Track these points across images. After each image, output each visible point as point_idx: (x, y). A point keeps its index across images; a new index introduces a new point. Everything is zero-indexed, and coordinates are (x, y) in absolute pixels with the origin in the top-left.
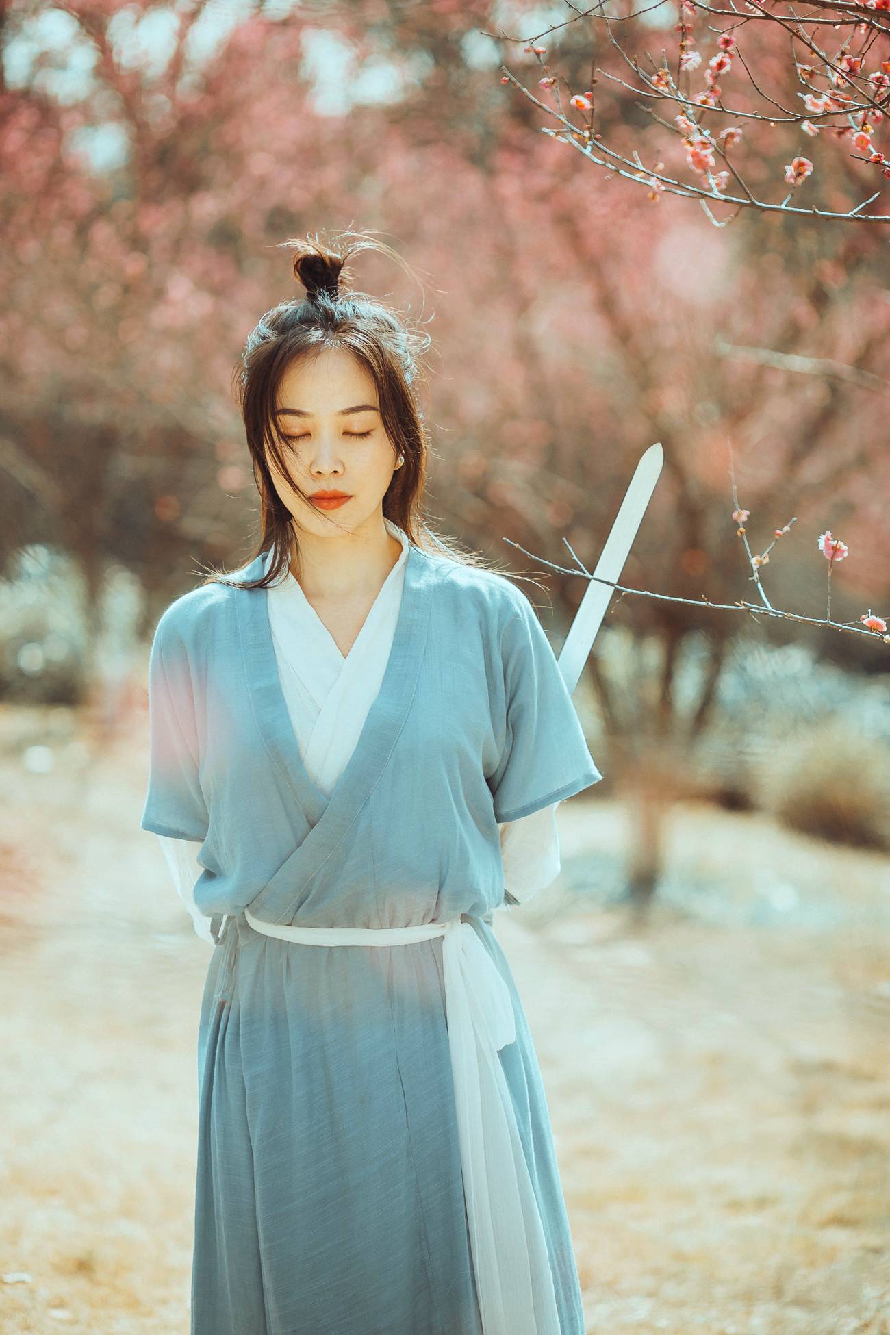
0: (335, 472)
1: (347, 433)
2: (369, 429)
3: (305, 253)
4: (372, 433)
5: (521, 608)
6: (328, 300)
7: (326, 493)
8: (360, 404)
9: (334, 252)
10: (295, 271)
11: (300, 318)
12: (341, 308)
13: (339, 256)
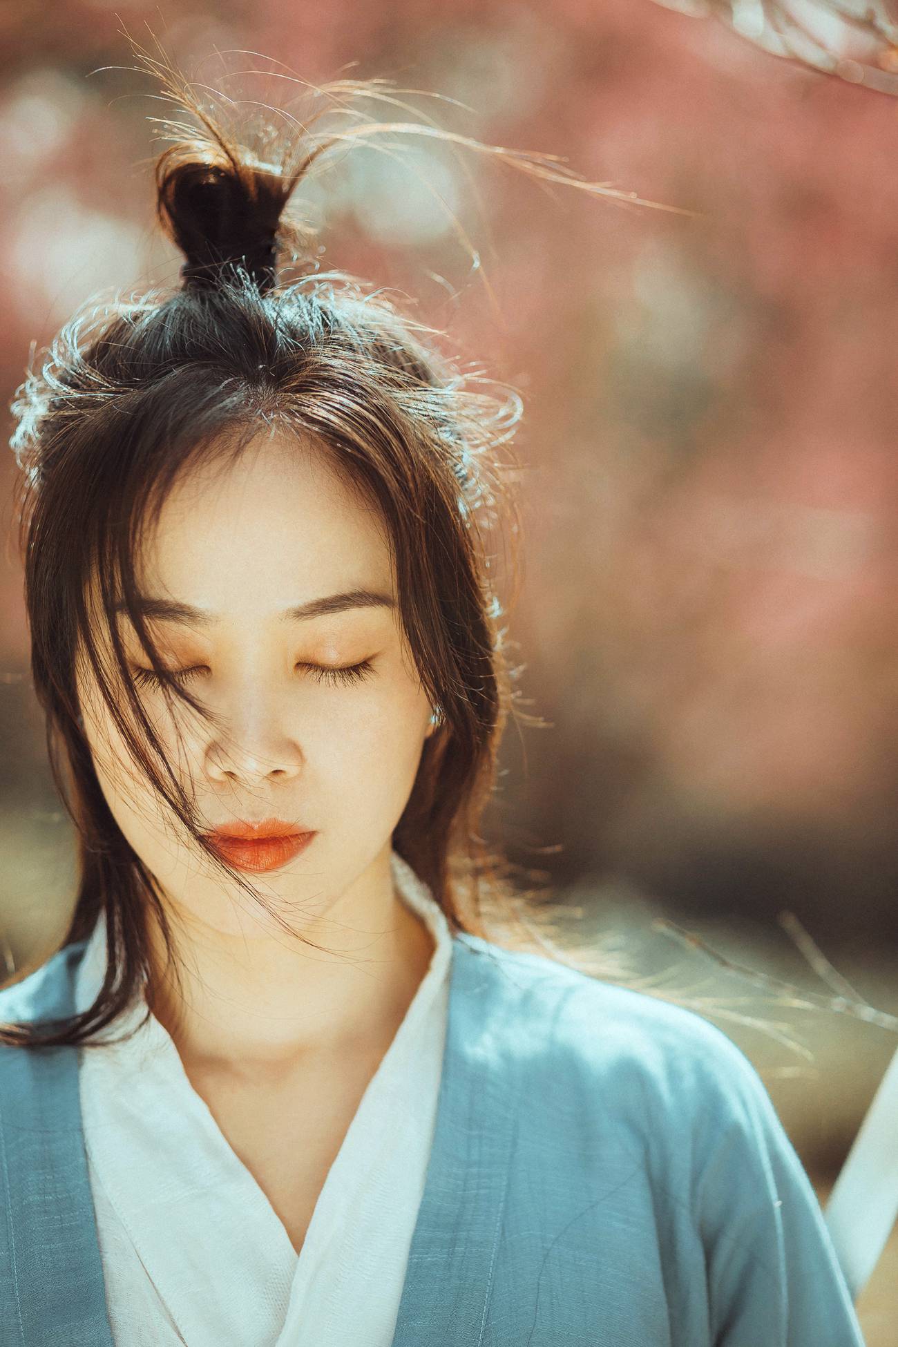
0: (276, 772)
1: (306, 665)
2: (370, 654)
3: (186, 158)
4: (375, 664)
5: (744, 1104)
6: (251, 293)
7: (250, 828)
8: (346, 589)
9: (262, 159)
10: (159, 210)
11: (174, 345)
12: (289, 313)
13: (276, 170)
